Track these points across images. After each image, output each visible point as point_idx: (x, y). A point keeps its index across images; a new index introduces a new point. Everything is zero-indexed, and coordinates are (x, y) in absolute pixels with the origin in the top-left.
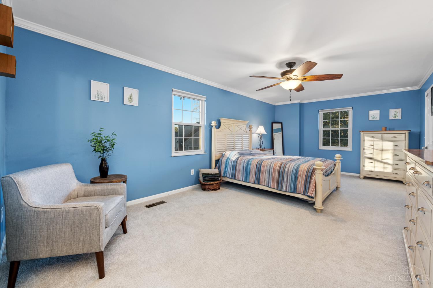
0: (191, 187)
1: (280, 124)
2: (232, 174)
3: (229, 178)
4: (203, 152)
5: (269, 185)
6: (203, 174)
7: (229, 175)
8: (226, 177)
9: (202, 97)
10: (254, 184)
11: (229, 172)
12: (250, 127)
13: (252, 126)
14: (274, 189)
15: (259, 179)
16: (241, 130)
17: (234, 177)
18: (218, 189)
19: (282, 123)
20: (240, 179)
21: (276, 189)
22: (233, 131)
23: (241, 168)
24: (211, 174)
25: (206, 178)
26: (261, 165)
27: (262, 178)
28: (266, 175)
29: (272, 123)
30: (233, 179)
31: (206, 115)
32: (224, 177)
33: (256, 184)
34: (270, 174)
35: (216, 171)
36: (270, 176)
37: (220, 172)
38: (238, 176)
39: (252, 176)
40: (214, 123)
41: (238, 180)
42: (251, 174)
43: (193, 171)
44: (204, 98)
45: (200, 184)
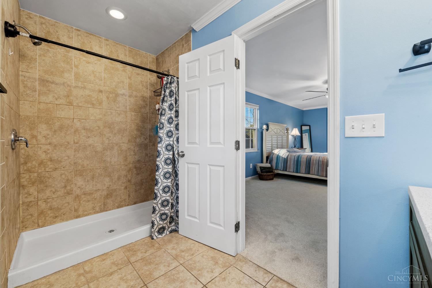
0: (250, 177)
1: (309, 127)
2: (283, 167)
3: (281, 170)
4: (256, 150)
5: (318, 174)
6: (261, 167)
7: (280, 168)
8: (278, 169)
9: (255, 106)
10: (305, 174)
11: (281, 165)
12: (287, 130)
13: (289, 128)
14: (324, 177)
15: (309, 170)
16: (281, 132)
17: (285, 169)
18: (272, 179)
19: (310, 126)
20: (292, 170)
21: (325, 177)
22: (276, 133)
23: (292, 162)
24: (267, 167)
25: (264, 170)
26: (311, 159)
27: (312, 170)
28: (316, 167)
29: (301, 126)
30: (284, 171)
31: (258, 120)
32: (276, 169)
33: (306, 174)
34: (320, 165)
35: (268, 165)
36: (319, 168)
37: (272, 166)
38: (290, 168)
39: (303, 168)
40: (265, 127)
41: (290, 172)
42: (302, 166)
43: (251, 165)
44: (257, 107)
45: (258, 175)
